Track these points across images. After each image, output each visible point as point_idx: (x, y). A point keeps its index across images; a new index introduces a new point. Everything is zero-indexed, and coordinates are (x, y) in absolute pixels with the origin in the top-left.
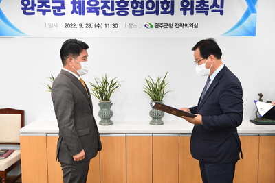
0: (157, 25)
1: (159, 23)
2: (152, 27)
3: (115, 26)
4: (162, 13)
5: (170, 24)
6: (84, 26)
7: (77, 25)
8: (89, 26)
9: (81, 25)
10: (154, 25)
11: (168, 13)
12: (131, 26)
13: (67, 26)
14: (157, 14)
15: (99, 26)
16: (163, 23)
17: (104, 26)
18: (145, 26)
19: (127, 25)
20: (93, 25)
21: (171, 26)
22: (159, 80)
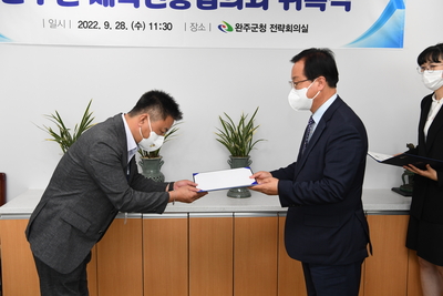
0: (239, 27)
1: (243, 22)
2: (230, 29)
3: (168, 27)
4: (248, 5)
5: (261, 26)
6: (113, 25)
7: (101, 25)
8: (121, 25)
9: (107, 25)
10: (234, 27)
11: (258, 5)
12: (194, 27)
13: (83, 24)
14: (240, 8)
15: (138, 26)
16: (250, 22)
17: (148, 26)
18: (220, 27)
19: (189, 25)
20: (128, 25)
21: (263, 28)
22: (243, 119)
